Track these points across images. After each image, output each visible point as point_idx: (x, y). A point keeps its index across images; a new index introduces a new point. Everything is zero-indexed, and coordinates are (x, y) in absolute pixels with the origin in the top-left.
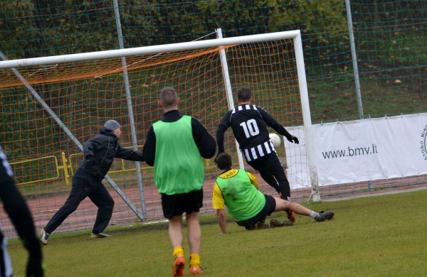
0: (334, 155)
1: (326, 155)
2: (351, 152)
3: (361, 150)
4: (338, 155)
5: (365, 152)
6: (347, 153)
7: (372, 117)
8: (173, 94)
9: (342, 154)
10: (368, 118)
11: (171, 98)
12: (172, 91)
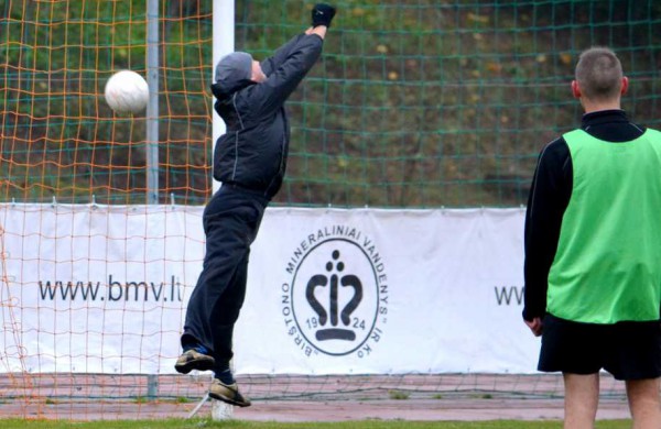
0: (69, 292)
1: (47, 291)
2: (116, 291)
3: (141, 290)
4: (79, 295)
5: (150, 293)
6: (103, 292)
7: (178, 202)
8: (613, 64)
9: (90, 292)
10: (169, 202)
11: (608, 74)
12: (611, 57)
